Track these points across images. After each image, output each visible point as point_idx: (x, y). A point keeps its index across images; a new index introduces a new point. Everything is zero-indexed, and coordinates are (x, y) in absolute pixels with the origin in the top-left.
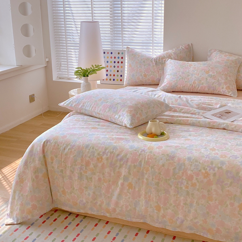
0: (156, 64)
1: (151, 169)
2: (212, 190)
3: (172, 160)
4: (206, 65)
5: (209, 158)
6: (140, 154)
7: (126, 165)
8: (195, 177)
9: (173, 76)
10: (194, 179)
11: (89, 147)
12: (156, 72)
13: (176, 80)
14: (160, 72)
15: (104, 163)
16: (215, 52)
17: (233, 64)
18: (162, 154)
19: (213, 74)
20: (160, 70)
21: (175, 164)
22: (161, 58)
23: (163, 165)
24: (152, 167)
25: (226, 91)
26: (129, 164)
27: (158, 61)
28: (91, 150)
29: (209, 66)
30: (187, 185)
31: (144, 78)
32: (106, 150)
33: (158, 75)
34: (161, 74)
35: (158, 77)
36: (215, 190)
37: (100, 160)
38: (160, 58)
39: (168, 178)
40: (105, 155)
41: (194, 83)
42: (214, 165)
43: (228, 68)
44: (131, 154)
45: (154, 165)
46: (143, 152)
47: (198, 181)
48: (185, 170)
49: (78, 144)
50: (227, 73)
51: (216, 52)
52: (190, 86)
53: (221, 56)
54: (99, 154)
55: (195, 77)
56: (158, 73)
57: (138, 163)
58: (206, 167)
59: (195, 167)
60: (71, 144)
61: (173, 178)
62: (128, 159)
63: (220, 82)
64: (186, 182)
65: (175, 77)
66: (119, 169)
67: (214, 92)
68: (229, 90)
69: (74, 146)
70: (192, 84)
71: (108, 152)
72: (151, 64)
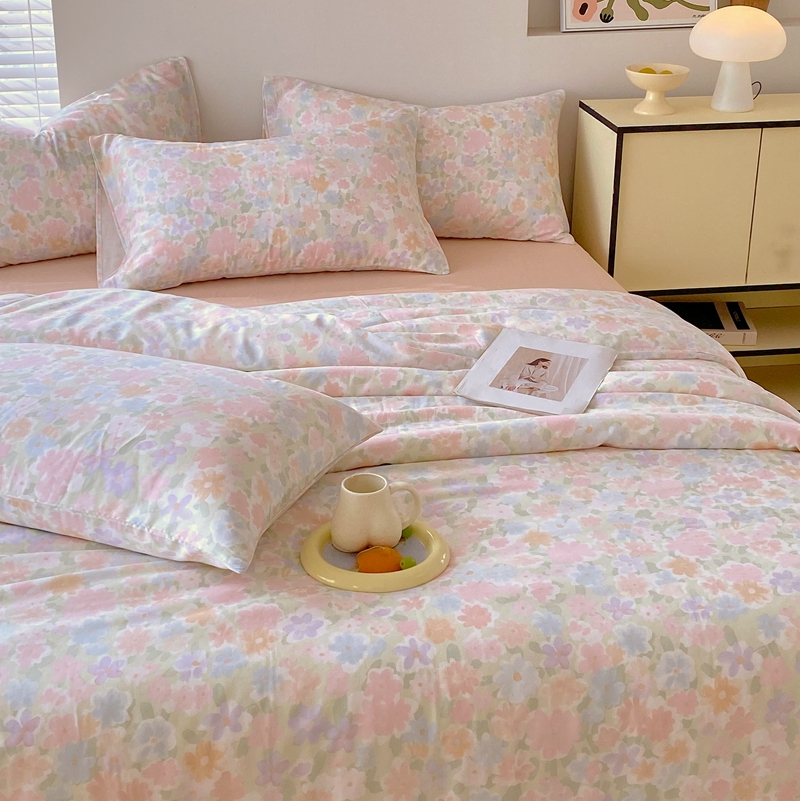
0: (62, 161)
1: (479, 737)
2: (750, 752)
3: (563, 667)
4: (302, 156)
5: (705, 614)
6: (408, 678)
7: (350, 751)
8: (678, 719)
9: (175, 216)
10: (678, 726)
11: (125, 713)
12: (68, 203)
13: (198, 232)
14: (84, 198)
15: (226, 775)
16: (293, 91)
17: (398, 138)
18: (511, 651)
19: (344, 191)
20: (83, 187)
21: (583, 681)
22: (78, 133)
23: (533, 703)
24: (482, 728)
25: (407, 257)
26: (364, 741)
27: (67, 149)
28: (141, 723)
29: (318, 158)
30: (649, 761)
31: (14, 232)
32: (222, 700)
33: (76, 214)
34: (89, 206)
35: (79, 220)
36: (763, 747)
37: (204, 761)
38: (73, 133)
39: (559, 756)
40: (227, 728)
41: (279, 235)
42: (743, 645)
43: (391, 156)
44: (363, 688)
45: (490, 716)
46: (417, 665)
47: (693, 733)
48: (631, 699)
49: (47, 708)
50: (393, 181)
51: (296, 88)
52: (260, 252)
53: (325, 108)
54: (189, 736)
55: (277, 211)
56: (79, 203)
57: (408, 728)
58: (716, 663)
59: (672, 674)
60: (9, 718)
61: (584, 750)
62: (352, 718)
63: (380, 220)
64: (642, 750)
65: (188, 218)
66: (312, 778)
67: (358, 263)
68: (418, 250)
69: (30, 726)
70: (270, 241)
71: (239, 710)
72: (38, 164)
